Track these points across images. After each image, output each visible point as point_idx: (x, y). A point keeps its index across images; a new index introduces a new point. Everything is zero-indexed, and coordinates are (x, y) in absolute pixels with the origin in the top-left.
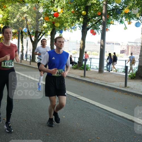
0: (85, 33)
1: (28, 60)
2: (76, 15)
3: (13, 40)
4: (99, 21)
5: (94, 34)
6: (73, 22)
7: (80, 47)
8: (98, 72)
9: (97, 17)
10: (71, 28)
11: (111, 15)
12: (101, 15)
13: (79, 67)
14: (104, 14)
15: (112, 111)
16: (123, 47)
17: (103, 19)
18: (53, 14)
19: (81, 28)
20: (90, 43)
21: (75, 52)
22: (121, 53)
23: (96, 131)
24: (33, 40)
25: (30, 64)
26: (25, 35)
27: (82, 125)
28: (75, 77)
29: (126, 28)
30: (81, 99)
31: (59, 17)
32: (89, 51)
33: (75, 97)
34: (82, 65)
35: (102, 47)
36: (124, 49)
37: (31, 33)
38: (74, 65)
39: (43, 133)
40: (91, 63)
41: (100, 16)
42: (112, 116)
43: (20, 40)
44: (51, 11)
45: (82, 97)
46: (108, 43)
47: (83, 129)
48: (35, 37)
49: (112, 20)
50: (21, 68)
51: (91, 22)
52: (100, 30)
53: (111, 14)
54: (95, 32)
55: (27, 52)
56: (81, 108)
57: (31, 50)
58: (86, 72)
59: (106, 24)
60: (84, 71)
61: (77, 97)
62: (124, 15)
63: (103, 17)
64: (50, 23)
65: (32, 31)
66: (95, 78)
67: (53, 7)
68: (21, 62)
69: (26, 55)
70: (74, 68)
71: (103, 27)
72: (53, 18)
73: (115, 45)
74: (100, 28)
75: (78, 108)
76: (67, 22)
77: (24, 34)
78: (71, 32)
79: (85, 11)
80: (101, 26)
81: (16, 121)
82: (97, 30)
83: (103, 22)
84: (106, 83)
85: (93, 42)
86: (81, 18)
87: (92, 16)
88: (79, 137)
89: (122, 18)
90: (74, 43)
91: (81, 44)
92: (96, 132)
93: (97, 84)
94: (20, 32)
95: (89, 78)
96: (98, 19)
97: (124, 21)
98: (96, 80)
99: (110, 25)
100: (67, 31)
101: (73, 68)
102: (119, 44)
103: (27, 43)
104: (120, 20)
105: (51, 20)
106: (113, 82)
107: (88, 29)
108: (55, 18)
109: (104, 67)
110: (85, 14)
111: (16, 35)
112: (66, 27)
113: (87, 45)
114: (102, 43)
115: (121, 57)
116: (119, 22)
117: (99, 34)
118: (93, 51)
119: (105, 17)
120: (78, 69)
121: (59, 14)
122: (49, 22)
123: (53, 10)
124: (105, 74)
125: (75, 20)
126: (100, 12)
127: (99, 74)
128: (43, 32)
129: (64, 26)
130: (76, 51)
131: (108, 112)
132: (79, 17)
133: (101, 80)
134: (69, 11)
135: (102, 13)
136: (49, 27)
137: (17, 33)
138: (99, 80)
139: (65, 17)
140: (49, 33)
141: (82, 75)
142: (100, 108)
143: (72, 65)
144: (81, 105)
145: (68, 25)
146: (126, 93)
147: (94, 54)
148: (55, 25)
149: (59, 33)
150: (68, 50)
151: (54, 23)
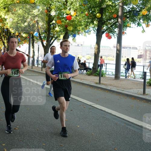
0: (99, 37)
1: (39, 66)
2: (90, 18)
3: (24, 44)
4: (115, 23)
5: (110, 38)
6: (87, 25)
7: (95, 52)
8: (114, 78)
9: (112, 20)
10: (85, 32)
11: (128, 18)
12: (117, 17)
13: (94, 74)
14: (120, 16)
15: (130, 121)
16: (140, 51)
17: (119, 22)
18: (66, 17)
19: (95, 32)
20: (105, 48)
21: (89, 58)
22: (138, 58)
23: (113, 141)
24: (45, 45)
25: (42, 70)
26: (36, 40)
27: (98, 135)
28: (90, 84)
29: (144, 31)
30: (96, 107)
31: (72, 20)
32: (104, 56)
33: (90, 105)
34: (97, 71)
35: (118, 52)
36: (142, 54)
37: (42, 37)
38: (88, 71)
39: (57, 144)
40: (106, 69)
41: (115, 18)
42: (130, 125)
43: (31, 45)
44: (64, 14)
45: (98, 105)
46: (124, 48)
47: (99, 139)
48: (47, 42)
49: (129, 23)
50: (32, 74)
51: (107, 25)
52: (116, 34)
53: (128, 16)
54: (111, 35)
55: (38, 58)
56: (97, 117)
57: (42, 55)
58: (102, 78)
59: (122, 27)
60: (99, 77)
61: (92, 105)
62: (142, 18)
63: (119, 20)
64: (63, 27)
65: (43, 35)
66: (111, 85)
67: (65, 9)
68: (32, 68)
69: (38, 61)
70: (88, 74)
71: (119, 30)
72: (66, 21)
73: (132, 49)
74: (115, 32)
75: (93, 117)
76: (81, 25)
77: (35, 38)
78: (85, 35)
79: (99, 13)
80: (117, 29)
81: (28, 130)
82: (113, 33)
83: (119, 25)
84: (123, 90)
85: (108, 47)
86: (95, 21)
87: (107, 18)
88: (95, 148)
89: (139, 20)
90: (88, 48)
91: (96, 49)
92: (113, 143)
93: (113, 92)
94: (31, 36)
95: (104, 84)
96: (114, 21)
97: (142, 23)
98: (113, 87)
99: (127, 28)
100: (80, 34)
101: (87, 74)
102: (137, 49)
103: (39, 48)
104: (137, 23)
105: (63, 23)
106: (131, 89)
107: (103, 32)
108: (68, 21)
109: (120, 73)
110: (100, 16)
111: (27, 39)
112: (79, 31)
113: (102, 50)
114: (118, 47)
115: (139, 62)
116: (137, 25)
117: (115, 38)
118: (108, 56)
119: (121, 19)
120: (93, 75)
121: (72, 17)
122: (61, 25)
123: (66, 13)
124: (122, 80)
125: (89, 23)
126: (116, 14)
127: (115, 80)
128: (55, 36)
129: (77, 29)
130: (91, 56)
131: (126, 121)
132: (93, 19)
133: (118, 87)
134: (82, 13)
135: (118, 15)
136: (61, 30)
137: (27, 38)
138: (116, 87)
139: (79, 20)
140: (62, 37)
141: (96, 82)
142: (117, 117)
143: (86, 71)
144: (96, 114)
145: (82, 28)
146: (144, 101)
147: (110, 59)
148: (68, 28)
149: (72, 37)
150: (82, 55)
151: (66, 27)
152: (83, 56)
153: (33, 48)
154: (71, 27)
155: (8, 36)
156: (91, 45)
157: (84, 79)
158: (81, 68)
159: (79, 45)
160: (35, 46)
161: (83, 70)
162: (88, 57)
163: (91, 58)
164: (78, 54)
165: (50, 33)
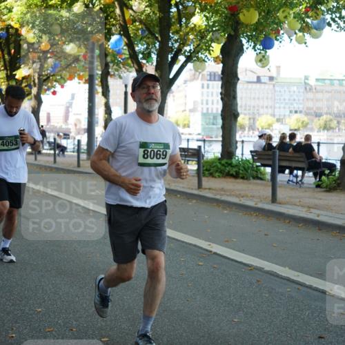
70: (324, 185)
78: (301, 41)
90: (295, 88)
101: (318, 186)
103: (126, 94)
122: (211, 6)
128: (187, 48)
130: (306, 119)
136: (213, 26)
148: (241, 16)
149: (254, 48)
150: (274, 115)
151: (234, 11)
152: (278, 120)
153: (106, 93)
154: (252, 10)
155: (9, 53)
156: (306, 78)
157: (316, 207)
158: (294, 165)
159: (263, 79)
160: (111, 88)
161: (300, 173)
162: (298, 120)
163: (307, 124)
164: (261, 111)
165: (169, 38)
